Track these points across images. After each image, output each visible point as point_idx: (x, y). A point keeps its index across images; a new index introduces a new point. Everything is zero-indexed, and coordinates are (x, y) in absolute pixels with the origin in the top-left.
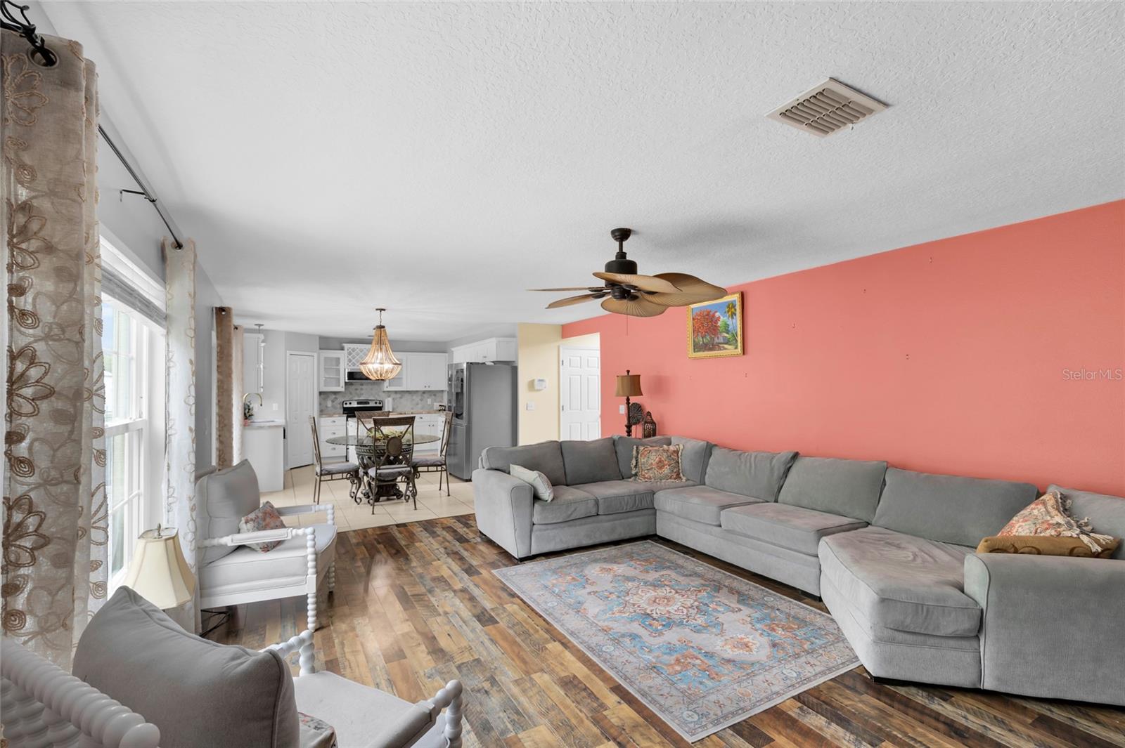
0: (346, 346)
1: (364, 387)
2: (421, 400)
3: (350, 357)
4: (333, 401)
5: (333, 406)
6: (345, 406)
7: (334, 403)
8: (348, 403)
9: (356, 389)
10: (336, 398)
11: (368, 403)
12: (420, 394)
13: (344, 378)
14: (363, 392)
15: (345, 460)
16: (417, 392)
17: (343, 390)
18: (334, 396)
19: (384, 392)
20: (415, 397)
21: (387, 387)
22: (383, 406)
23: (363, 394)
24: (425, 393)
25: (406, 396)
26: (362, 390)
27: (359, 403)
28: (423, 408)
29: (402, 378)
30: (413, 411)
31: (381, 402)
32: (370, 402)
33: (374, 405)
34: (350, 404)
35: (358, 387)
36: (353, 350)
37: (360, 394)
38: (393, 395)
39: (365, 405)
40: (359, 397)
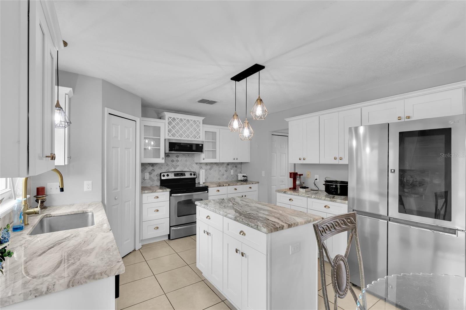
0: (167, 115)
1: (179, 159)
2: (226, 171)
4: (150, 173)
5: (150, 178)
6: (163, 178)
7: (152, 176)
8: (166, 174)
9: (173, 161)
10: (154, 170)
11: (184, 175)
12: (225, 165)
13: (163, 148)
14: (178, 163)
15: (167, 238)
16: (223, 163)
17: (163, 161)
18: (151, 168)
19: (197, 163)
20: (221, 169)
21: (204, 159)
22: (196, 178)
23: (179, 166)
24: (229, 165)
25: (214, 168)
26: (177, 162)
27: (176, 175)
28: (227, 179)
29: (216, 150)
30: (220, 181)
31: (195, 173)
32: (186, 173)
33: (190, 177)
34: (168, 175)
35: (177, 158)
36: (173, 120)
37: (176, 166)
38: (204, 167)
39: (181, 176)
40: (175, 169)
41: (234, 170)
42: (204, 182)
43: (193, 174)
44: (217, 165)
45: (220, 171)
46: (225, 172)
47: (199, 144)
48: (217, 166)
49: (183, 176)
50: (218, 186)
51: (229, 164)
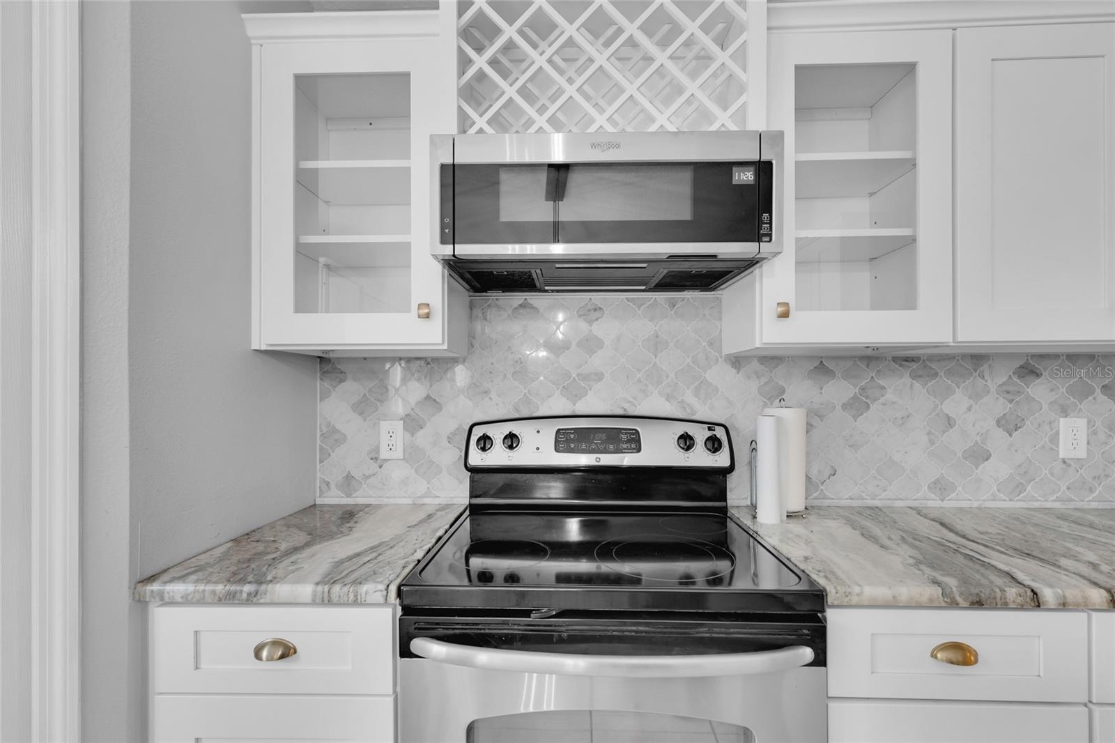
2: (1010, 425)
3: (480, 62)
5: (413, 452)
6: (477, 458)
8: (498, 433)
10: (431, 402)
11: (635, 442)
12: (1002, 375)
14: (597, 361)
19: (737, 361)
20: (957, 403)
21: (785, 315)
22: (731, 469)
23: (599, 377)
24: (1036, 374)
25: (889, 396)
26: (591, 352)
27: (568, 441)
28: (1020, 488)
29: (913, 240)
30: (947, 504)
31: (720, 433)
32: (647, 433)
33: (676, 458)
34: (512, 441)
35: (590, 322)
36: (534, 36)
37: (585, 377)
38: (801, 388)
39: (606, 451)
40: (575, 398)
41: (1090, 423)
42: (797, 504)
43: (700, 434)
44: (915, 376)
45: (950, 422)
46: (1001, 433)
47: (726, 168)
48: (917, 385)
49: (618, 451)
50: (953, 605)
51: (1038, 366)
